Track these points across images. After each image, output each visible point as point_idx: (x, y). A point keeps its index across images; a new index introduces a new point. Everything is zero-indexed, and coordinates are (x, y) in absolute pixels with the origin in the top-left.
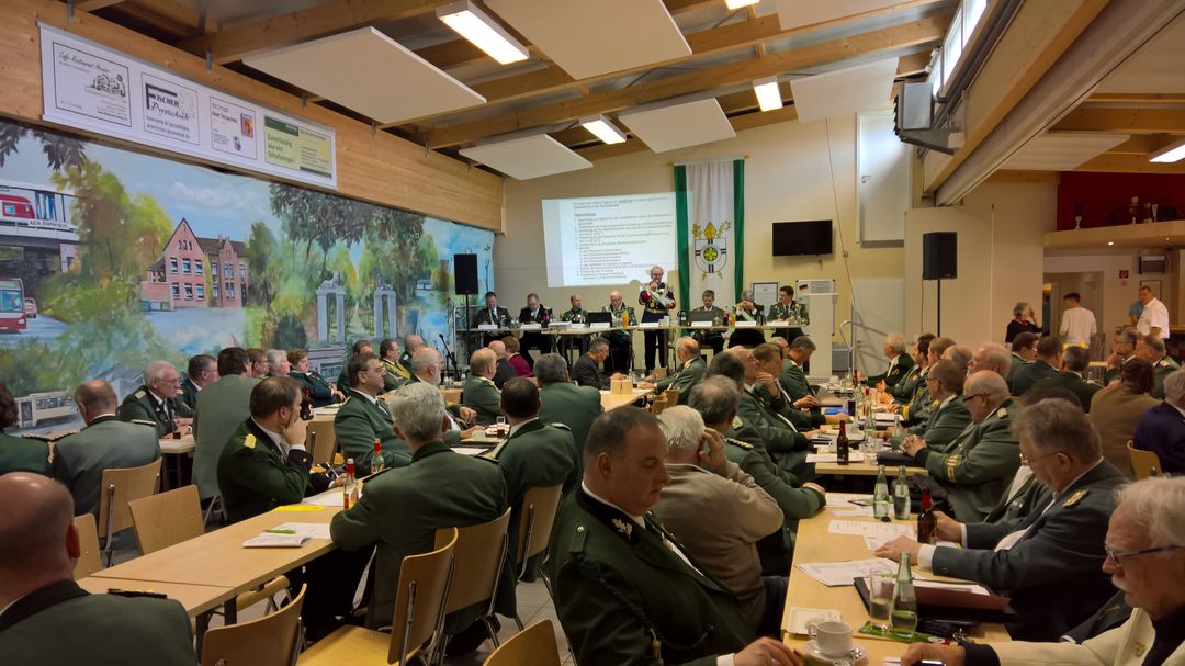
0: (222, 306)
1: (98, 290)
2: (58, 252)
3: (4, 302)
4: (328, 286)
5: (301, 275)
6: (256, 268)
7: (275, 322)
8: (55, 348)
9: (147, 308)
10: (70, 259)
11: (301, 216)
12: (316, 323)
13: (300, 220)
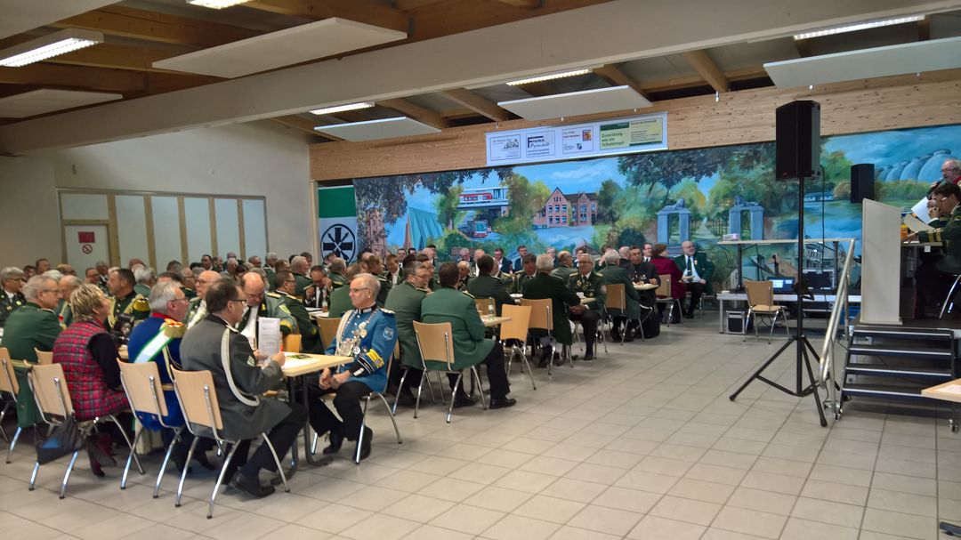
0: (577, 225)
1: (514, 222)
2: (500, 210)
3: (482, 229)
4: (670, 209)
5: (641, 205)
6: (604, 205)
7: (619, 232)
8: (497, 243)
9: (536, 228)
10: (505, 211)
11: (646, 170)
12: (655, 233)
13: (644, 173)
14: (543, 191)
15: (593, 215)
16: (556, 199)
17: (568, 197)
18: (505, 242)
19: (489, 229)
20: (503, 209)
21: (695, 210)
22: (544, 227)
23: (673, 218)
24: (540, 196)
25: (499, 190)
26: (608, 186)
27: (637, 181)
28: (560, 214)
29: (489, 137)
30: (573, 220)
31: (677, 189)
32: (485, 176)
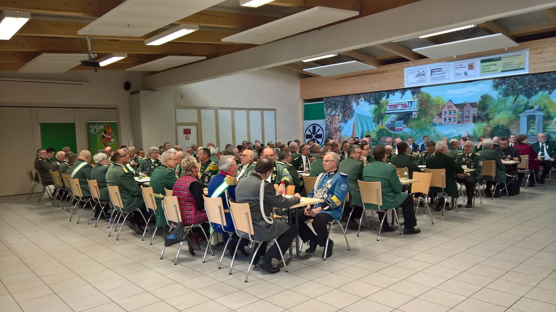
0: (463, 123)
1: (421, 121)
2: (412, 114)
3: (400, 125)
4: (529, 112)
5: (509, 110)
6: (482, 111)
7: (492, 127)
8: (409, 134)
9: (435, 125)
10: (415, 115)
11: (513, 87)
12: (518, 127)
13: (511, 89)
14: (440, 102)
15: (474, 117)
16: (449, 107)
17: (457, 106)
18: (414, 134)
19: (405, 126)
20: (414, 113)
21: (548, 113)
22: (441, 124)
23: (531, 118)
24: (438, 106)
25: (411, 102)
26: (485, 98)
27: (506, 94)
28: (452, 116)
29: (406, 70)
30: (460, 120)
31: (535, 98)
32: (403, 94)
